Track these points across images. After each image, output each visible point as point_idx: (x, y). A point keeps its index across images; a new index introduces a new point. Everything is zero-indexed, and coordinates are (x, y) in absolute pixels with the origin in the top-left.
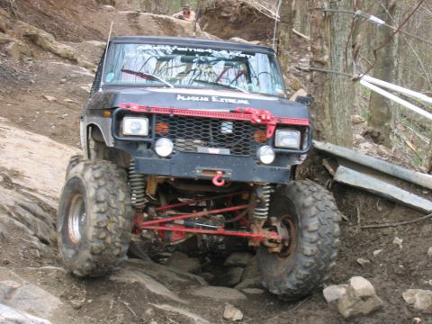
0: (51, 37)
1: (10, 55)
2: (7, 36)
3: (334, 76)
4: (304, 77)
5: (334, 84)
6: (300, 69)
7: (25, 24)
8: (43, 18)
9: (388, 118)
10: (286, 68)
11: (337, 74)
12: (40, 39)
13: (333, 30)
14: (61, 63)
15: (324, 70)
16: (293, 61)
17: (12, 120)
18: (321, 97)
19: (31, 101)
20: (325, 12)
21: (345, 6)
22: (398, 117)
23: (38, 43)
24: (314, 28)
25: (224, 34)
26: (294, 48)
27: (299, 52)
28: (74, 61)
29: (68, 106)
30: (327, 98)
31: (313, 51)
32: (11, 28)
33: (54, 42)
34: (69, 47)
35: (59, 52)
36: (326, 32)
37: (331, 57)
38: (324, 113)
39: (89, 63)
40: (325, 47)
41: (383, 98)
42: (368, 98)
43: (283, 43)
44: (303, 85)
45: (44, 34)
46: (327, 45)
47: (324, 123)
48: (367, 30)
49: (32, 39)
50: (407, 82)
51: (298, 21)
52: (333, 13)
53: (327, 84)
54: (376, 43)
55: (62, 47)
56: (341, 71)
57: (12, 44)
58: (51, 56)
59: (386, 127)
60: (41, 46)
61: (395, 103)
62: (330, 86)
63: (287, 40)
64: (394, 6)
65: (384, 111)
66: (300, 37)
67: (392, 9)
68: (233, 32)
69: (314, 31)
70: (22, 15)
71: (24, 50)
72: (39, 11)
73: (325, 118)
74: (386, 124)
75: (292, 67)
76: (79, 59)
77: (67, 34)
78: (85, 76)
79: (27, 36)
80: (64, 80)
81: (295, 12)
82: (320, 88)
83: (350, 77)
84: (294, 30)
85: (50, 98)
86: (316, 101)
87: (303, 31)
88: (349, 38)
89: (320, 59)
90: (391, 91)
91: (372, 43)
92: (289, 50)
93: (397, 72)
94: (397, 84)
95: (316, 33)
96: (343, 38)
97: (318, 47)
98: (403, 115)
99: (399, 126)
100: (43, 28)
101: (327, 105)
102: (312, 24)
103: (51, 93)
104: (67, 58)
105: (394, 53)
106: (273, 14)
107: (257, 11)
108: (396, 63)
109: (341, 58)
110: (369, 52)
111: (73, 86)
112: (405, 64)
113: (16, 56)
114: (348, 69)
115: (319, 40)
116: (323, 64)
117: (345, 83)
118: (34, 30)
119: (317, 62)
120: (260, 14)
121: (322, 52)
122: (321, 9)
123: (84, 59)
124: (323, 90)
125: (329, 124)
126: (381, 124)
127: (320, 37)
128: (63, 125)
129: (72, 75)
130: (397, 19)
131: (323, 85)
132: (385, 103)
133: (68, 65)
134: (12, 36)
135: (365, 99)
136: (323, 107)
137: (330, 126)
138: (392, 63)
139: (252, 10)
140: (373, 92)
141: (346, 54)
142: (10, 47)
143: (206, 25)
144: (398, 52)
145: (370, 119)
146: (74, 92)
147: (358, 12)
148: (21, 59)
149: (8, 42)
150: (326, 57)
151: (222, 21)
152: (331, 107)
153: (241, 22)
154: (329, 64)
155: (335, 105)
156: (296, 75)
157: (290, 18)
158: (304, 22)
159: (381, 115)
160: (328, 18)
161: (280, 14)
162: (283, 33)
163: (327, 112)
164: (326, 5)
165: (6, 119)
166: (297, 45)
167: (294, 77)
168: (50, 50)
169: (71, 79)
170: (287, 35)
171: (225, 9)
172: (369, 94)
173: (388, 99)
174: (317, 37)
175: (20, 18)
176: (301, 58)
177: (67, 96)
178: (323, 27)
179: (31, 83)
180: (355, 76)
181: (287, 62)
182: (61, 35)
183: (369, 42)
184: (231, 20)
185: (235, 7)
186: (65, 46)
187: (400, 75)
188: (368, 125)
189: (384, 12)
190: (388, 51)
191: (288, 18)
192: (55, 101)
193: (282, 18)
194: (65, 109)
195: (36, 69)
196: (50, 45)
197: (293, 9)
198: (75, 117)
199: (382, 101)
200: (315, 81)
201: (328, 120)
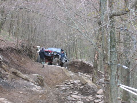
0: (21, 73)
1: (8, 79)
2: (7, 73)
3: (112, 85)
4: (101, 85)
5: (112, 87)
6: (100, 82)
7: (13, 69)
8: (18, 67)
9: (129, 98)
10: (96, 82)
11: (113, 84)
12: (17, 74)
13: (111, 70)
14: (24, 81)
15: (108, 83)
16: (98, 80)
17: (9, 100)
18: (108, 92)
19: (14, 93)
20: (109, 65)
21: (115, 63)
22: (132, 97)
23: (17, 75)
24: (105, 69)
25: (75, 71)
26: (98, 76)
27: (100, 77)
28: (28, 81)
29: (26, 95)
30: (110, 92)
31: (105, 77)
32: (8, 70)
33: (22, 74)
34: (26, 76)
35: (23, 78)
36: (109, 71)
37: (111, 79)
38: (109, 97)
39: (33, 81)
40: (109, 76)
41: (127, 91)
42: (122, 92)
43: (95, 74)
44: (101, 88)
45: (19, 72)
46: (109, 75)
47: (109, 100)
48: (121, 70)
49: (15, 74)
50: (134, 86)
51: (99, 67)
52: (111, 65)
53: (110, 87)
54: (124, 74)
55: (24, 76)
56: (114, 83)
57: (9, 75)
58: (21, 79)
59: (128, 101)
60: (18, 76)
61: (131, 93)
62: (110, 88)
63: (96, 73)
64: (130, 62)
65: (128, 96)
66: (100, 72)
67: (129, 63)
68: (78, 71)
69: (105, 70)
70: (12, 66)
71: (12, 77)
72: (17, 65)
73: (109, 98)
74: (128, 100)
75: (98, 82)
76: (30, 80)
77: (26, 72)
78: (32, 85)
79: (13, 73)
80: (25, 87)
81: (98, 64)
82: (107, 89)
83: (117, 85)
84: (98, 70)
85: (21, 92)
86: (106, 93)
87: (101, 70)
88: (116, 73)
89: (107, 80)
90: (130, 89)
91: (123, 74)
92: (96, 76)
93: (131, 83)
94: (131, 87)
95: (106, 71)
96: (114, 73)
97: (107, 76)
98: (133, 97)
99: (132, 101)
100: (18, 70)
101: (110, 94)
102: (104, 68)
103: (21, 91)
104: (26, 80)
105: (130, 77)
106: (91, 65)
107: (86, 64)
108: (131, 80)
109: (114, 79)
110: (122, 77)
111: (28, 89)
112: (133, 81)
113: (10, 79)
114: (116, 82)
115: (107, 74)
116: (108, 81)
117: (115, 87)
118: (16, 71)
119: (106, 80)
120: (87, 65)
121: (108, 77)
122: (107, 64)
123: (31, 80)
124: (108, 89)
125: (110, 100)
126: (127, 100)
127: (107, 73)
128: (25, 101)
129: (28, 85)
130: (131, 66)
131: (108, 88)
132: (128, 93)
133: (26, 82)
134: (9, 73)
135: (121, 92)
136: (108, 95)
137: (111, 101)
138: (130, 80)
139: (84, 64)
140: (124, 90)
141: (115, 78)
142: (8, 76)
143: (70, 69)
144: (131, 77)
145: (123, 98)
146: (28, 90)
147: (119, 64)
148: (11, 80)
149: (7, 75)
150: (109, 79)
151: (75, 67)
152: (111, 95)
153: (81, 68)
154: (110, 81)
155: (112, 94)
156: (99, 84)
157: (97, 66)
158: (101, 67)
159: (127, 97)
160: (110, 66)
161: (94, 65)
162: (94, 71)
163: (110, 96)
164: (109, 63)
165: (7, 100)
166: (99, 75)
167: (98, 85)
168: (21, 77)
169: (27, 86)
170: (96, 72)
171: (76, 63)
172: (122, 90)
173: (129, 92)
174: (106, 72)
175: (11, 67)
176: (100, 79)
177: (26, 92)
178: (108, 69)
179: (15, 88)
180: (119, 85)
181: (96, 80)
182: (24, 72)
183: (122, 73)
184: (78, 67)
185: (79, 63)
186: (25, 76)
187: (132, 84)
188: (123, 100)
189: (127, 64)
190: (128, 77)
191: (96, 66)
192: (22, 93)
193: (94, 66)
194: (25, 96)
195: (16, 83)
196: (21, 75)
197: (98, 63)
198: (29, 98)
199: (127, 93)
200: (106, 86)
201: (110, 99)
